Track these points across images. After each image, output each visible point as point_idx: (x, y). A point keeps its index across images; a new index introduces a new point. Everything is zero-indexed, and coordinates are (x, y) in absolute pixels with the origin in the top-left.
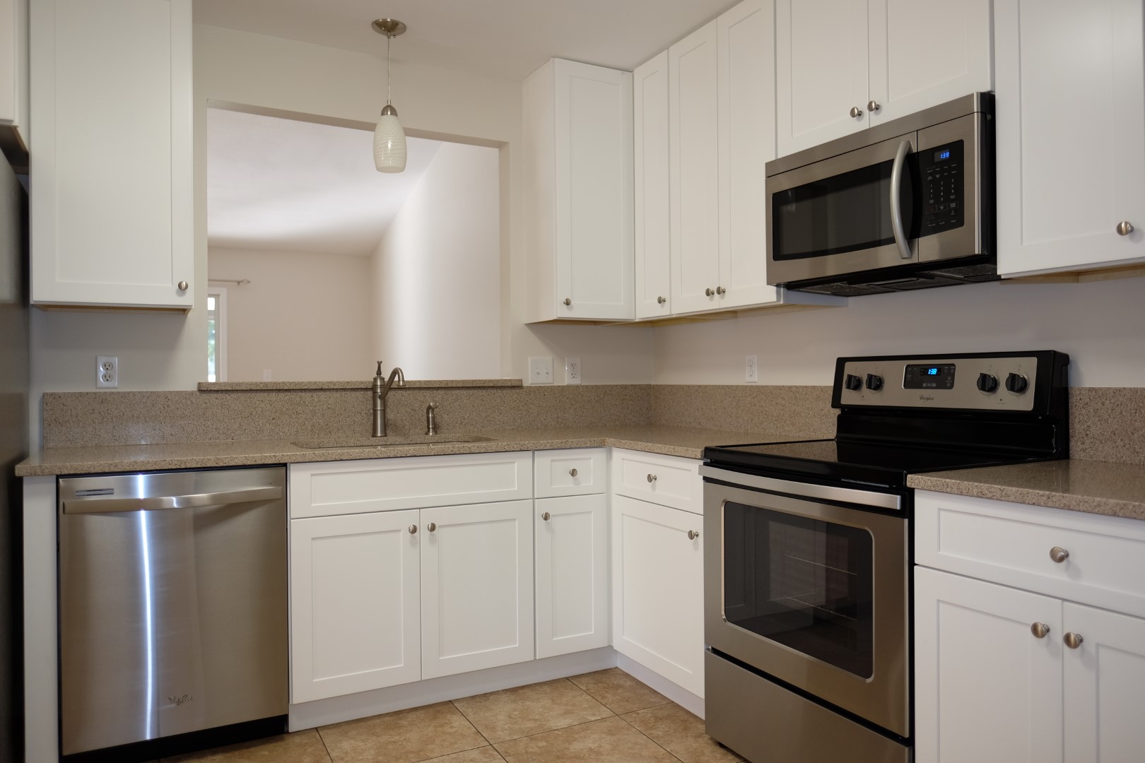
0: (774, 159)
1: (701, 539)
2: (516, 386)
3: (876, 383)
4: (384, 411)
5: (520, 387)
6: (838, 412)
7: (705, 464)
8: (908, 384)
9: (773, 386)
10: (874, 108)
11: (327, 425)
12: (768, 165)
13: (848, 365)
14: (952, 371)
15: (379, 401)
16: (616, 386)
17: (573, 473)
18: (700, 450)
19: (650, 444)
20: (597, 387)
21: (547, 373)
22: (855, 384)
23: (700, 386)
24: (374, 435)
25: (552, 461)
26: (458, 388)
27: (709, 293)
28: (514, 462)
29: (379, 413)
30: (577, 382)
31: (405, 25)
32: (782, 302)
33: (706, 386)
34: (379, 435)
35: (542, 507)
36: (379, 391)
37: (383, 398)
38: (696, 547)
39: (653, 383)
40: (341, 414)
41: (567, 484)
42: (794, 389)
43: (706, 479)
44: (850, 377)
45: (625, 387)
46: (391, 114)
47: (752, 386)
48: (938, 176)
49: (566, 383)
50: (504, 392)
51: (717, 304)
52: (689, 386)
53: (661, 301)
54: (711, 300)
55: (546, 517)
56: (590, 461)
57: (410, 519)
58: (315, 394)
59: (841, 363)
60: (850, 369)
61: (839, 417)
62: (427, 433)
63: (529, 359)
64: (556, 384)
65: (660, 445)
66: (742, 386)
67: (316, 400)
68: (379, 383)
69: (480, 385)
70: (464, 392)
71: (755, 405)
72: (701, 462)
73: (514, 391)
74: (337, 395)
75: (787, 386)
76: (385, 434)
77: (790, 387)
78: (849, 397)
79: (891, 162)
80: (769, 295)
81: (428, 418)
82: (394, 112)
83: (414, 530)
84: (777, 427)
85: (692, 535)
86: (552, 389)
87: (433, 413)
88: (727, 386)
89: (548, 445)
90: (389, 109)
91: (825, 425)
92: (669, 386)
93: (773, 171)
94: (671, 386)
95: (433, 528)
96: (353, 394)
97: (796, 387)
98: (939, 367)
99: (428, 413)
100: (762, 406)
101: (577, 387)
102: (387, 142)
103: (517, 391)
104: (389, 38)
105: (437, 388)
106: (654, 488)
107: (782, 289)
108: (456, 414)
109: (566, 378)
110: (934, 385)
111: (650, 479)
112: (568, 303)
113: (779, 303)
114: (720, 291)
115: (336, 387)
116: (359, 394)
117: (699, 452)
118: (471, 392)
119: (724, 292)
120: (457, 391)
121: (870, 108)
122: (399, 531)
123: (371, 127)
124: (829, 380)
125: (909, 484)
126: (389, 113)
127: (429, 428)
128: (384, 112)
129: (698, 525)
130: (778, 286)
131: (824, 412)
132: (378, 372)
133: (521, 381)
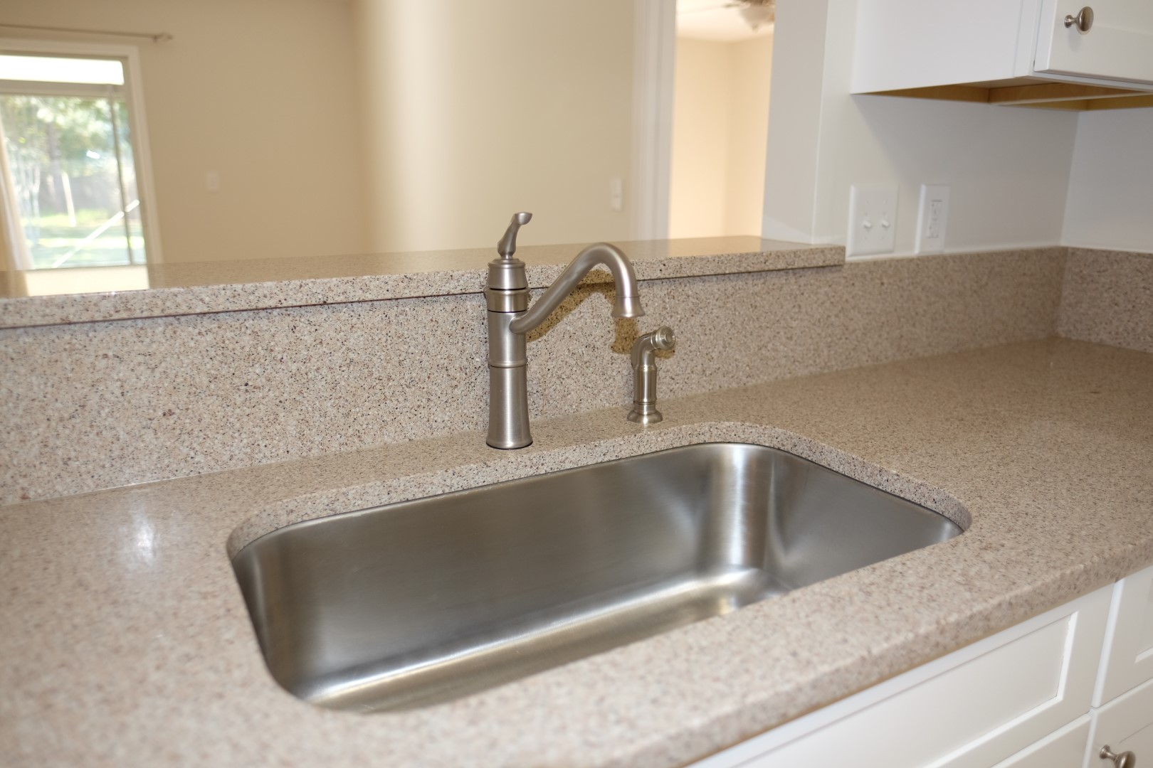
2: (833, 264)
5: (838, 266)
11: (348, 415)
15: (507, 340)
21: (885, 226)
24: (494, 440)
29: (508, 375)
30: (939, 245)
34: (509, 443)
36: (508, 304)
37: (522, 338)
40: (389, 378)
49: (916, 252)
63: (853, 190)
64: (898, 254)
67: (309, 340)
68: (507, 282)
69: (757, 267)
70: (714, 287)
76: (525, 440)
81: (639, 374)
86: (898, 265)
87: (651, 362)
96: (423, 313)
101: (941, 259)
103: (834, 276)
108: (693, 347)
109: (918, 238)
112: (1085, 19)
116: (440, 311)
118: (729, 285)
120: (699, 286)
127: (639, 403)
132: (507, 245)
133: (843, 249)
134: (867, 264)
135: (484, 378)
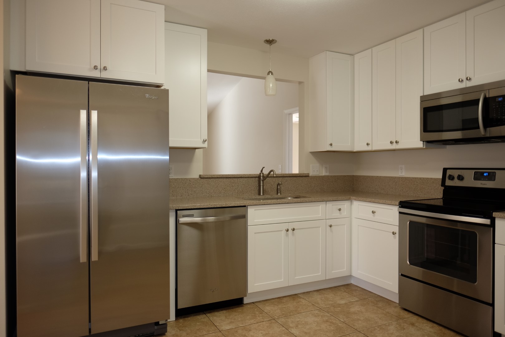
0: (422, 95)
1: (397, 235)
2: (307, 176)
3: (461, 178)
4: (263, 186)
5: (308, 176)
6: (443, 188)
7: (400, 207)
8: (475, 179)
9: (412, 177)
10: (468, 79)
11: (242, 191)
12: (421, 97)
13: (448, 171)
14: (495, 174)
15: (262, 182)
16: (342, 176)
17: (340, 210)
18: (398, 202)
19: (374, 200)
20: (335, 176)
21: (317, 171)
22: (451, 178)
23: (378, 176)
24: (259, 194)
25: (332, 205)
26: (287, 177)
27: (391, 143)
28: (319, 206)
29: (262, 186)
30: (327, 174)
31: (276, 41)
32: (425, 147)
33: (381, 177)
34: (262, 195)
35: (329, 222)
36: (262, 178)
37: (263, 181)
38: (395, 238)
39: (354, 174)
40: (247, 187)
41: (337, 214)
42: (422, 179)
43: (400, 213)
44: (450, 176)
45: (345, 176)
46: (271, 74)
47: (403, 177)
48: (497, 106)
49: (324, 175)
50: (303, 178)
51: (395, 147)
52: (372, 176)
53: (368, 144)
54: (392, 145)
55: (331, 226)
56: (345, 205)
57: (286, 226)
58: (238, 179)
59: (445, 170)
60: (449, 172)
61: (444, 190)
62: (278, 194)
63: (311, 165)
64: (320, 175)
65: (378, 200)
66: (398, 177)
67: (239, 181)
68: (262, 175)
70: (289, 178)
71: (404, 184)
72: (398, 207)
73: (306, 178)
74: (246, 179)
75: (419, 178)
77: (420, 178)
78: (449, 183)
79: (479, 100)
80: (420, 145)
81: (278, 188)
82: (272, 74)
83: (288, 230)
84: (414, 193)
85: (394, 233)
86: (319, 177)
87: (279, 186)
88: (391, 177)
89: (332, 199)
90: (270, 72)
91: (437, 194)
92: (363, 176)
93: (423, 99)
94: (364, 176)
95: (294, 230)
96: (251, 179)
97: (423, 178)
98: (489, 173)
99: (278, 186)
100: (407, 185)
101: (328, 176)
102: (270, 84)
103: (307, 178)
104: (270, 46)
105: (280, 177)
106: (374, 216)
107: (425, 142)
109: (324, 173)
110: (487, 179)
111: (373, 212)
112: (331, 145)
113: (423, 148)
114: (397, 142)
115: (246, 176)
116: (253, 179)
117: (397, 203)
118: (291, 178)
119: (398, 142)
120: (287, 178)
121: (467, 79)
122: (282, 231)
123: (264, 78)
124: (440, 176)
125: (493, 216)
126: (270, 74)
127: (278, 192)
128: (268, 74)
129: (396, 230)
130: (423, 141)
131: (436, 188)
132: (262, 171)
133: (309, 174)
134: (314, 176)
135: (258, 188)
